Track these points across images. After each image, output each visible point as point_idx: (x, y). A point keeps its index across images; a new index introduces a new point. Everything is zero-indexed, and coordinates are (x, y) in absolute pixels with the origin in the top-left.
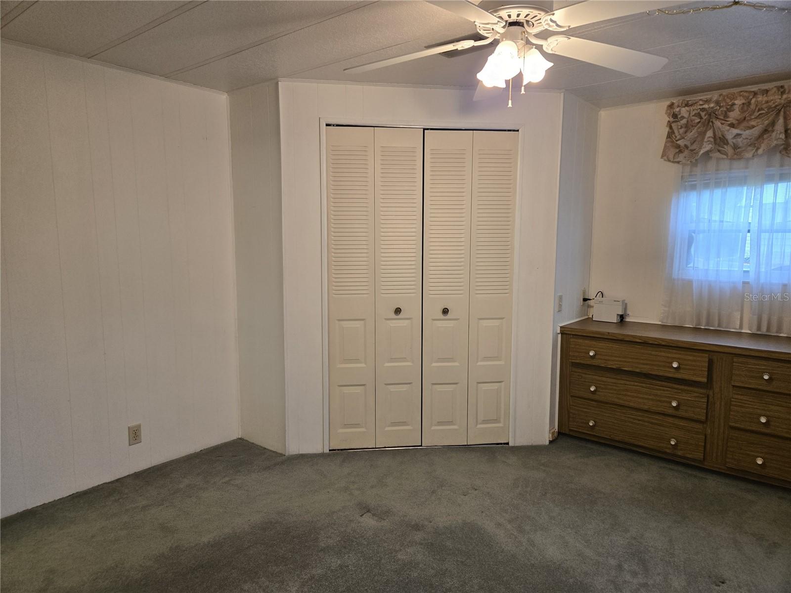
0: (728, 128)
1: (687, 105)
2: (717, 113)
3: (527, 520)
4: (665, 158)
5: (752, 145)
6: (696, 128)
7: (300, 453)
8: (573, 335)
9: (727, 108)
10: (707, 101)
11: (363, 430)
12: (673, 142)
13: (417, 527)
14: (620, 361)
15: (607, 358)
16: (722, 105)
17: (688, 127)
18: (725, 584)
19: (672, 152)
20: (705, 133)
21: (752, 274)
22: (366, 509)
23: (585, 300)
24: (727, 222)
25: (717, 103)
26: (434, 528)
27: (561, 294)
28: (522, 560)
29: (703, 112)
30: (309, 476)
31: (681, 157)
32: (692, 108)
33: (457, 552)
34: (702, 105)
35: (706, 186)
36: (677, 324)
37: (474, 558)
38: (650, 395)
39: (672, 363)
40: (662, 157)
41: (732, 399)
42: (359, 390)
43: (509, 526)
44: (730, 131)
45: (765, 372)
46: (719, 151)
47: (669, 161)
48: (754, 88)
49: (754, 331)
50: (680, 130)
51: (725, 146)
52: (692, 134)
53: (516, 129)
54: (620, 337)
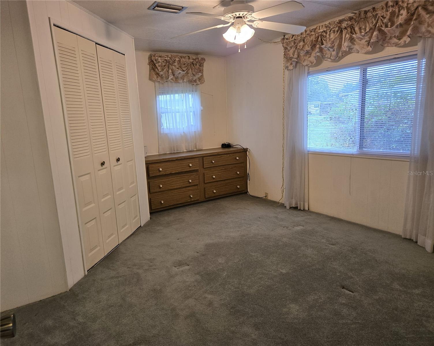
2: (170, 62)
7: (75, 284)
10: (167, 57)
11: (99, 248)
14: (171, 170)
15: (166, 170)
25: (170, 58)
29: (166, 61)
31: (159, 79)
32: (162, 58)
41: (204, 173)
45: (212, 160)
48: (181, 55)
53: (124, 53)
54: (168, 160)
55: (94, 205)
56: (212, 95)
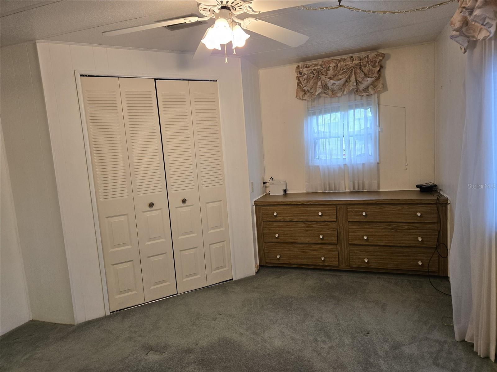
0: (329, 79)
1: (306, 67)
2: (322, 71)
3: (257, 326)
4: (298, 97)
5: (341, 89)
6: (312, 80)
7: (87, 320)
8: (262, 205)
9: (326, 69)
10: (316, 65)
11: (135, 292)
12: (301, 88)
13: (189, 351)
14: (291, 216)
15: (284, 215)
16: (324, 67)
17: (308, 79)
18: (370, 334)
19: (301, 94)
20: (316, 83)
21: (347, 160)
22: (149, 349)
23: (264, 183)
24: (332, 132)
25: (321, 66)
26: (200, 349)
27: (252, 181)
28: (261, 353)
29: (314, 71)
30: (98, 336)
31: (306, 97)
32: (309, 69)
33: (220, 360)
34: (313, 67)
35: (320, 113)
36: (314, 191)
37: (232, 361)
38: (308, 234)
39: (318, 213)
40: (296, 97)
41: (349, 229)
42: (128, 265)
43: (248, 333)
44: (330, 82)
45: (363, 212)
46: (325, 93)
47: (300, 99)
48: (339, 58)
49: (352, 190)
50: (304, 81)
51: (327, 90)
52: (311, 83)
53: (215, 80)
54: (289, 203)
55: (131, 247)
56: (404, 107)
